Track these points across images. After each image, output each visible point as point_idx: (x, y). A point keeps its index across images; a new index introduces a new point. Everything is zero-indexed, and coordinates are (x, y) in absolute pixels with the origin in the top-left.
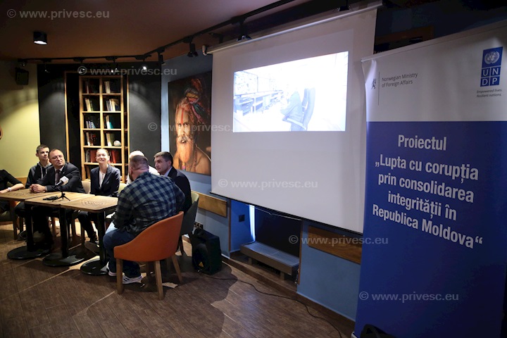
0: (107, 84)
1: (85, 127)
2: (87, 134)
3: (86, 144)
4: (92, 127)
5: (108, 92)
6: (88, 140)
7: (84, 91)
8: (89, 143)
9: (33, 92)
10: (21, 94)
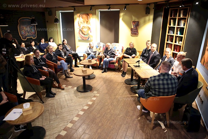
0: (182, 12)
1: (169, 33)
2: (169, 36)
3: (168, 41)
4: (171, 34)
5: (182, 16)
6: (169, 39)
7: (171, 16)
8: (169, 40)
9: (151, 17)
10: (147, 18)
